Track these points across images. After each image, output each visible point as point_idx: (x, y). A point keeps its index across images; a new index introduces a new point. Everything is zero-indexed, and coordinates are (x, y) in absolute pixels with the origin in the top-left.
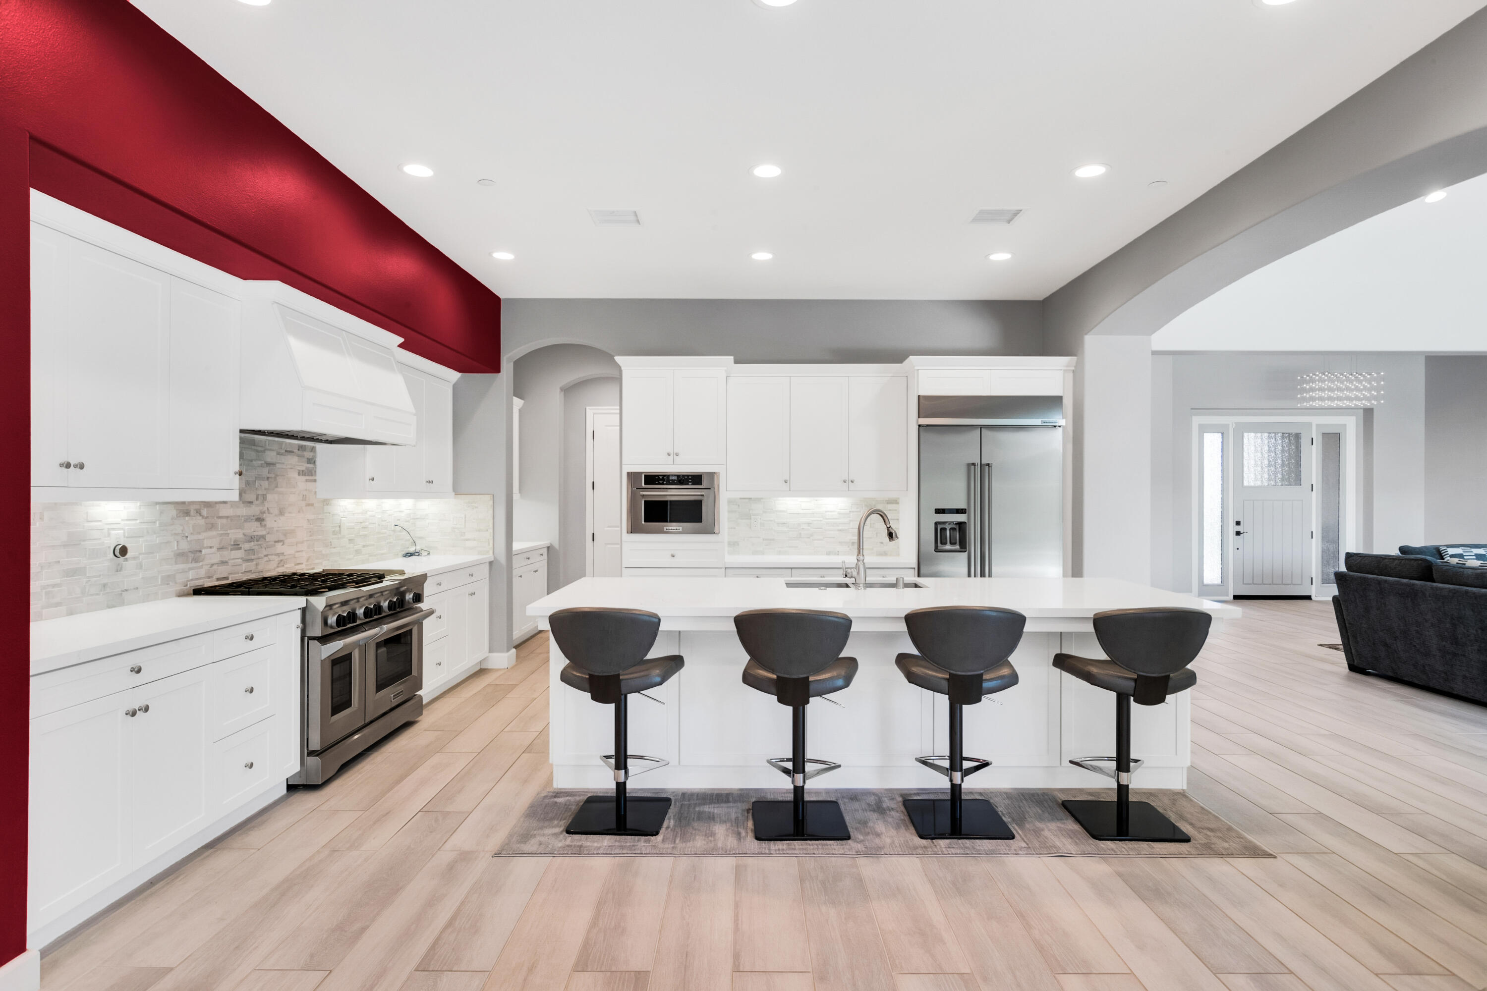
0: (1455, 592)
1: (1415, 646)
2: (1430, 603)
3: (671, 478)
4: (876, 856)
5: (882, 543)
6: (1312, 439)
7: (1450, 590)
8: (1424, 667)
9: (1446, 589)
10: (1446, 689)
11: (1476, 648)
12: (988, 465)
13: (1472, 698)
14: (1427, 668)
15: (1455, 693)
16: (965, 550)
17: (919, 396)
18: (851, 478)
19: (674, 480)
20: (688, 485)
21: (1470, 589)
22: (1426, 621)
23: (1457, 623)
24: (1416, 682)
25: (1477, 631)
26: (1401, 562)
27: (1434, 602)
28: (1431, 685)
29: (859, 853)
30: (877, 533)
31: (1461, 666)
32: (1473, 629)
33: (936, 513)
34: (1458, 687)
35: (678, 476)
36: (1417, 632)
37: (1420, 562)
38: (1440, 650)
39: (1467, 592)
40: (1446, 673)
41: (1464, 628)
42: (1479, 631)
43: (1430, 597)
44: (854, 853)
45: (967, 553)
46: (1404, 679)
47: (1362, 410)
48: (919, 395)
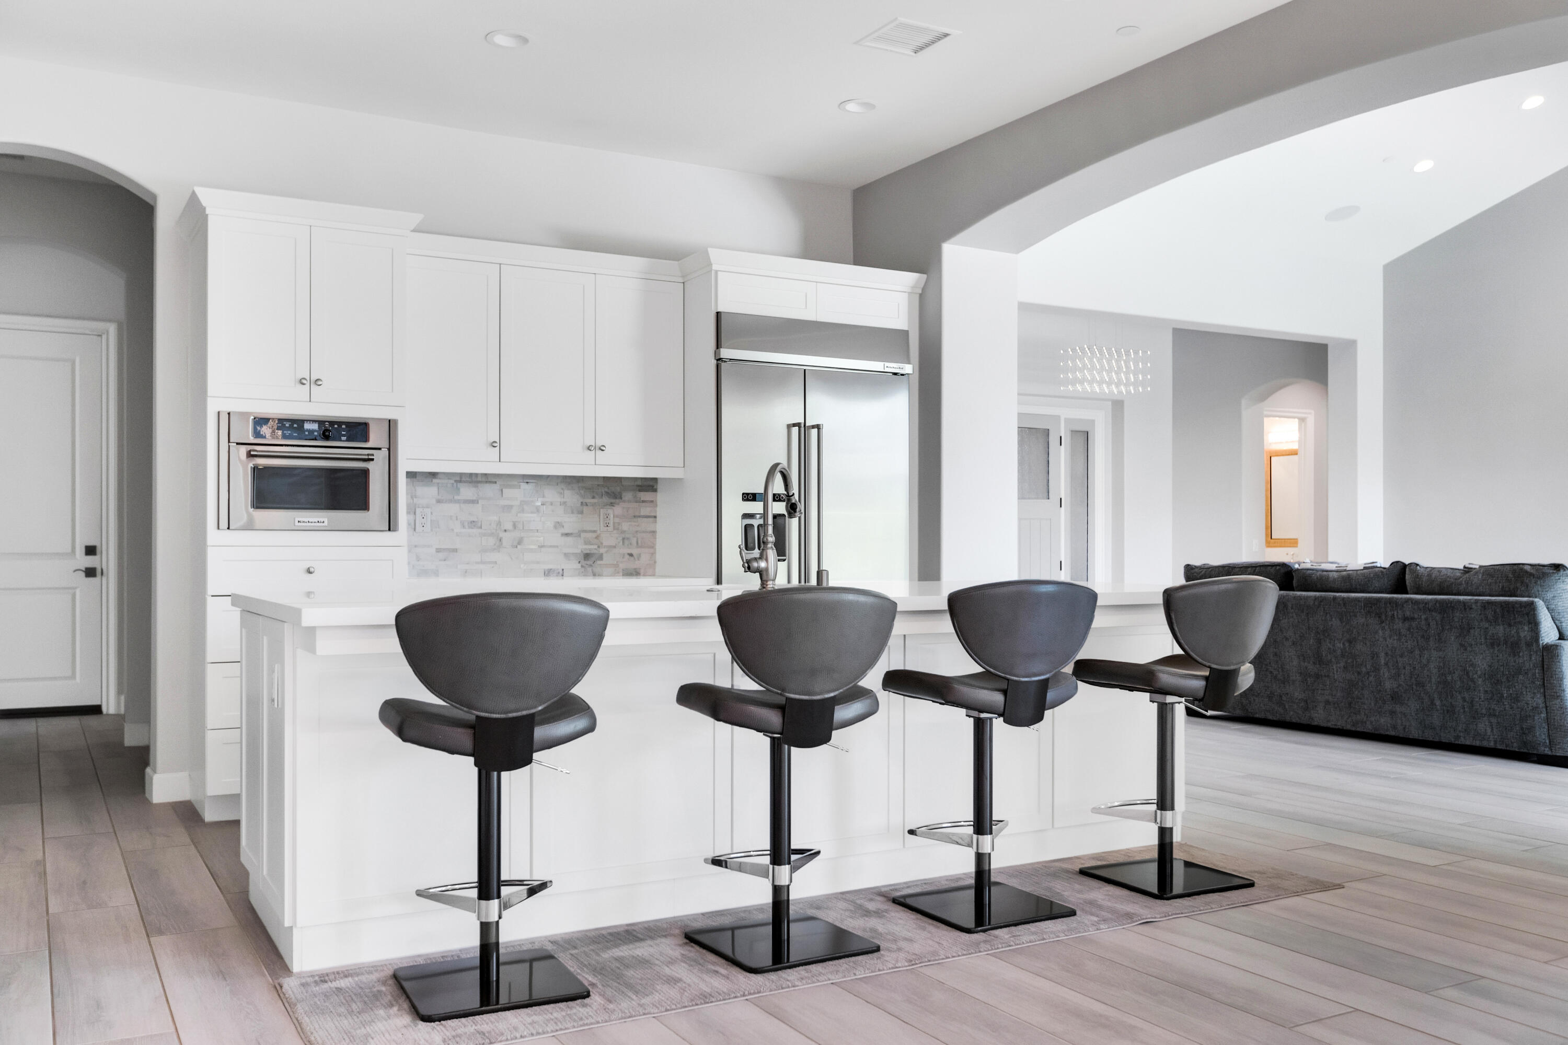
0: (1323, 599)
1: (1271, 672)
2: (1292, 617)
3: (307, 426)
4: (937, 962)
5: (631, 555)
6: (1061, 437)
7: (1316, 598)
8: (1281, 696)
9: (1311, 597)
10: (1304, 720)
11: (1342, 664)
12: (818, 427)
13: (1333, 727)
14: (1284, 698)
15: (1316, 723)
16: (785, 558)
17: (717, 313)
18: (599, 444)
19: (313, 431)
20: (341, 440)
21: (1338, 594)
22: (1287, 639)
23: (1322, 637)
24: (1270, 717)
25: (1344, 644)
26: (1255, 570)
27: (1296, 615)
28: (1288, 719)
29: (913, 962)
30: (623, 539)
31: (1324, 690)
32: (1340, 643)
33: (744, 500)
34: (1319, 717)
35: (321, 423)
36: (1276, 654)
37: (1278, 568)
38: (1301, 673)
39: (1335, 598)
40: (1306, 701)
41: (1330, 643)
42: (1347, 645)
43: (1292, 608)
44: (906, 964)
45: (786, 561)
46: (1255, 716)
47: (1110, 403)
48: (719, 310)
